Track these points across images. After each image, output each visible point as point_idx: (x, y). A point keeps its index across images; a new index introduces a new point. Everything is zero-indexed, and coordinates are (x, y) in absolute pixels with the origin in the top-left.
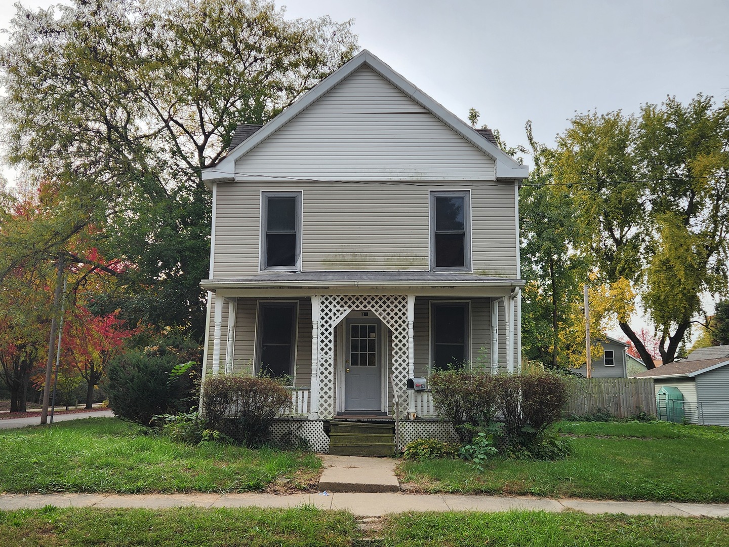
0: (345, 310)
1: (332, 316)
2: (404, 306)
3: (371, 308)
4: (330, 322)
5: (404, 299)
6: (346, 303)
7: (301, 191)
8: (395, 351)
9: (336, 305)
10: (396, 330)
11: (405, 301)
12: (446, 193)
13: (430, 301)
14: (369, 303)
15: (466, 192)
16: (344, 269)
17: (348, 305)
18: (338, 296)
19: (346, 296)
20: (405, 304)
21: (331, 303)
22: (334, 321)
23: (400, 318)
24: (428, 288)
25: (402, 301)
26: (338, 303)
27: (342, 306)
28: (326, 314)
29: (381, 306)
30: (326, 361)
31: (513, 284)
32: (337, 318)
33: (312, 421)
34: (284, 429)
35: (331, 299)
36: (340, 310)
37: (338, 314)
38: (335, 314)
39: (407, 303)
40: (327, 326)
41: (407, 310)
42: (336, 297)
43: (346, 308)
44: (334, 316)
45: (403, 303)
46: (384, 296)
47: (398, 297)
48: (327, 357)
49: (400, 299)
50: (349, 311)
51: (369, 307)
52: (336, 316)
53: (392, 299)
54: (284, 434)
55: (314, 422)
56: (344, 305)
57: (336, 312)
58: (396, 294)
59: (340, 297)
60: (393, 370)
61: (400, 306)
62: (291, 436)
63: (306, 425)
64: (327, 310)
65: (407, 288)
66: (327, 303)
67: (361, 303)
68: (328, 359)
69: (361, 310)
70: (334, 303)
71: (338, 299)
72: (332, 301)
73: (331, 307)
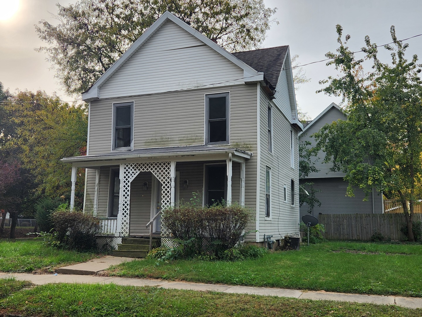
0: (137, 172)
1: (130, 176)
2: (169, 168)
3: (151, 171)
4: (129, 179)
5: (169, 164)
6: (137, 168)
7: (133, 102)
8: (163, 196)
9: (132, 169)
10: (164, 183)
11: (170, 165)
12: (216, 95)
13: (204, 164)
14: (150, 167)
15: (228, 93)
16: (155, 147)
17: (138, 169)
18: (133, 164)
19: (137, 164)
20: (170, 167)
21: (129, 168)
22: (131, 178)
23: (166, 176)
24: (180, 156)
25: (167, 165)
26: (133, 168)
27: (135, 170)
28: (127, 175)
29: (156, 169)
30: (126, 202)
31: (227, 152)
32: (132, 177)
33: (117, 237)
34: (104, 241)
35: (129, 166)
36: (134, 172)
37: (133, 175)
38: (131, 175)
39: (170, 166)
40: (127, 182)
41: (170, 171)
42: (132, 164)
43: (137, 171)
44: (131, 176)
45: (169, 166)
46: (158, 163)
47: (165, 163)
48: (126, 200)
49: (166, 164)
50: (139, 172)
51: (150, 169)
52: (132, 176)
53: (162, 164)
54: (104, 245)
55: (118, 238)
56: (136, 169)
57: (132, 173)
58: (164, 161)
59: (134, 164)
60: (162, 207)
61: (166, 169)
62: (108, 246)
63: (114, 239)
64: (127, 173)
65: (168, 157)
66: (127, 168)
67: (146, 167)
68: (127, 201)
69: (145, 172)
70: (131, 168)
71: (133, 166)
72: (130, 167)
73: (129, 170)
